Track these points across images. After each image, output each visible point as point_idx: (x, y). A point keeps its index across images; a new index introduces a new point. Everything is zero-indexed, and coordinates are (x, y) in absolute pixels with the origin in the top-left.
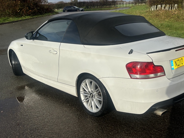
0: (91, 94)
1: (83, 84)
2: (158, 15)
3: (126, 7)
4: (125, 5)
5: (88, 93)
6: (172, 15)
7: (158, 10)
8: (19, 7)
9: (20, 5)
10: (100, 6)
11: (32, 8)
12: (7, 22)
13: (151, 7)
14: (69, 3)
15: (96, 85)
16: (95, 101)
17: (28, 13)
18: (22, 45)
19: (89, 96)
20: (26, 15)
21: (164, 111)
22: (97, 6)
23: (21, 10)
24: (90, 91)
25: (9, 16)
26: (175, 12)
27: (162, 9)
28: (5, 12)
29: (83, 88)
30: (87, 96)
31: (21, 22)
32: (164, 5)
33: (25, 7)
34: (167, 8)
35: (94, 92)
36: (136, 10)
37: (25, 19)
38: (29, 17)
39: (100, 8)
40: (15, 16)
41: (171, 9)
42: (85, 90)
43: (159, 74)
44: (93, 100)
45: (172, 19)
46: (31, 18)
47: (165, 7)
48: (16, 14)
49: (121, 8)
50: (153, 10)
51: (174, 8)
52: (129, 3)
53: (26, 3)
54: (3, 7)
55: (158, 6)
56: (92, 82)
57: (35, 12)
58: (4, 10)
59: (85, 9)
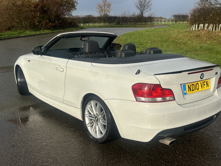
0: (96, 117)
1: (89, 106)
2: (199, 36)
3: (164, 25)
4: (163, 22)
5: (93, 116)
6: (216, 36)
7: (199, 31)
8: (38, 19)
9: (39, 17)
10: (133, 23)
11: (53, 21)
12: (23, 35)
13: (193, 26)
14: (97, 17)
15: (101, 108)
16: (99, 126)
17: (47, 27)
18: (29, 61)
19: (94, 120)
20: (45, 28)
21: (172, 140)
22: (130, 22)
23: (40, 22)
24: (95, 114)
25: (26, 28)
26: (220, 33)
27: (204, 29)
28: (22, 24)
29: (89, 111)
30: (92, 120)
31: (38, 36)
32: (207, 24)
33: (45, 19)
34: (210, 28)
35: (99, 115)
36: (175, 29)
37: (44, 33)
38: (48, 31)
39: (134, 25)
40: (33, 30)
41: (215, 29)
42: (90, 113)
43: (168, 98)
44: (98, 124)
45: (215, 41)
46: (51, 33)
47: (208, 27)
48: (34, 27)
49: (158, 26)
50: (194, 29)
51: (218, 28)
52: (169, 21)
53: (46, 15)
54: (19, 19)
55: (200, 25)
56: (97, 104)
57: (56, 26)
58: (21, 22)
59: (116, 25)
